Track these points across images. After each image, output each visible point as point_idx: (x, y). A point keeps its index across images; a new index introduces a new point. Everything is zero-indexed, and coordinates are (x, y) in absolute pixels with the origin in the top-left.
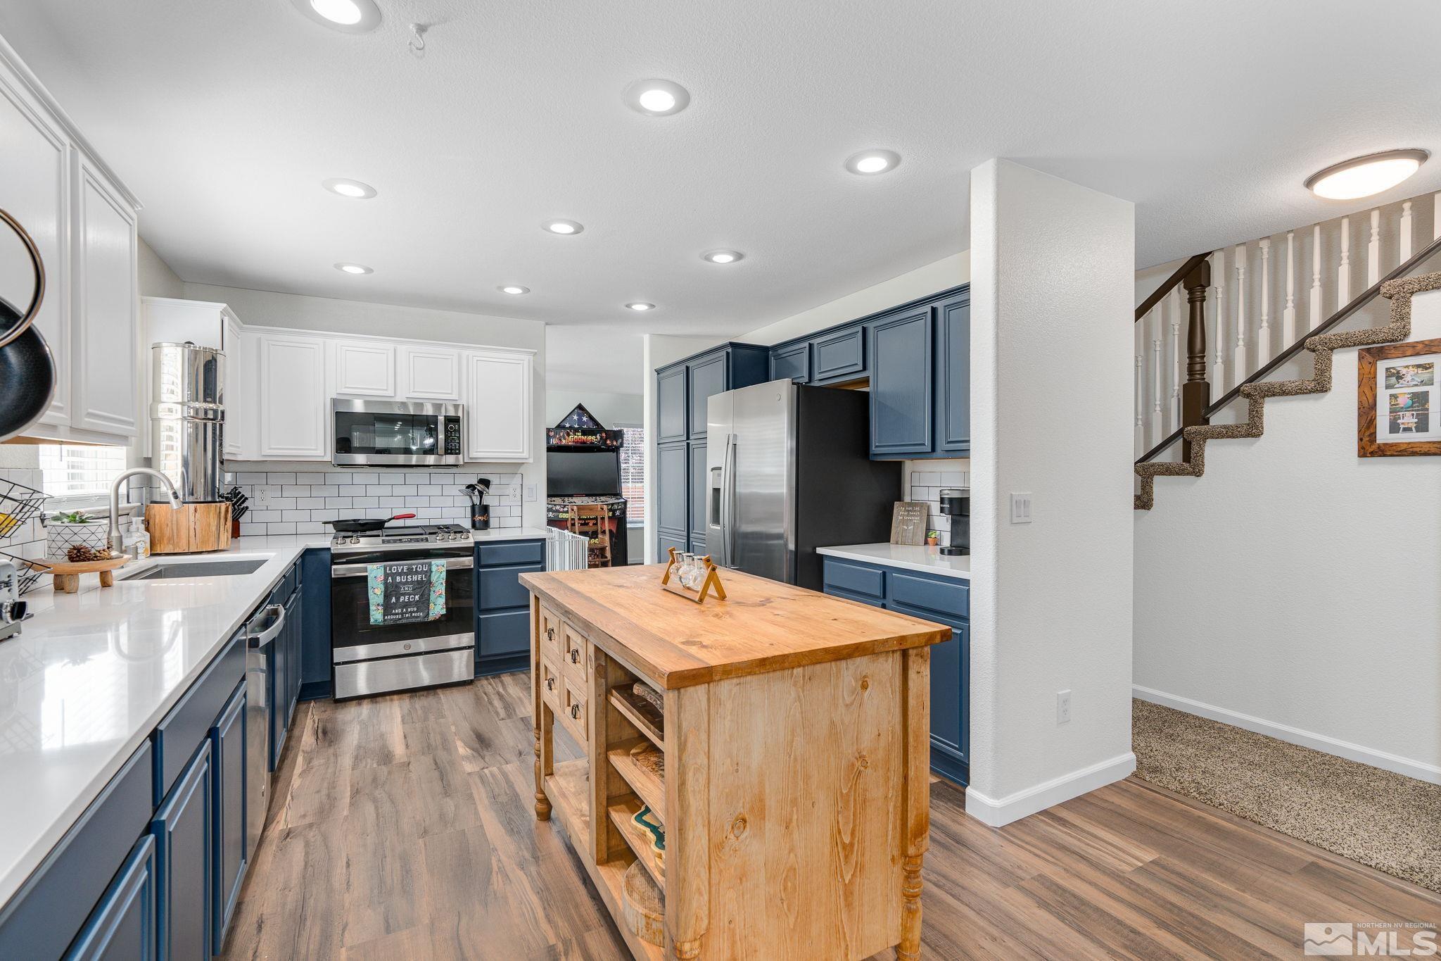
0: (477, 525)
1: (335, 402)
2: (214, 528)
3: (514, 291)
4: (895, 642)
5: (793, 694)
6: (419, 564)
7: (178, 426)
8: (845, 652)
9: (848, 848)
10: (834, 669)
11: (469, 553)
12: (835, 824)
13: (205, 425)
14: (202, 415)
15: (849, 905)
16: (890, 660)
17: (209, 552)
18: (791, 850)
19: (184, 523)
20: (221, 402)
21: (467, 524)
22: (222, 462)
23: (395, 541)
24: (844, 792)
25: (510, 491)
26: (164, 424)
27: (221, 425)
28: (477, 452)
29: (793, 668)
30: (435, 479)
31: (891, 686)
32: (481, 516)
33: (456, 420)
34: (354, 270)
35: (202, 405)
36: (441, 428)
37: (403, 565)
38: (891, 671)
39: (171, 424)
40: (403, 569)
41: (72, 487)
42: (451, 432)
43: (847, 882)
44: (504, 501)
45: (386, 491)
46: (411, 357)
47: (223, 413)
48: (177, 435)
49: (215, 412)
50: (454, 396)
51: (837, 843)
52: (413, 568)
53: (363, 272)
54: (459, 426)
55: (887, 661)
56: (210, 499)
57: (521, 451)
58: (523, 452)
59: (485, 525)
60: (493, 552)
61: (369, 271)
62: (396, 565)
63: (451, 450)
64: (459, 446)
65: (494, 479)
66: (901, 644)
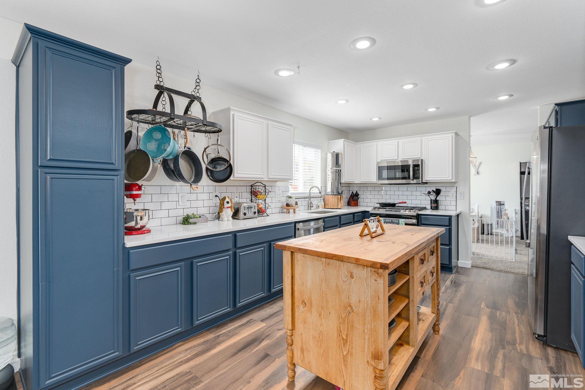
0: (433, 208)
1: (378, 163)
2: (336, 202)
3: (432, 110)
4: (354, 260)
5: (322, 268)
6: (395, 220)
7: (330, 174)
8: (329, 256)
9: (345, 341)
10: (338, 264)
11: (415, 218)
12: (339, 327)
13: (336, 174)
14: (335, 171)
15: (346, 365)
16: (365, 270)
17: (336, 209)
18: (321, 325)
19: (330, 200)
20: (340, 167)
21: (429, 207)
22: (340, 184)
23: (389, 211)
24: (343, 316)
25: (450, 194)
26: (328, 174)
27: (340, 174)
28: (428, 178)
29: (322, 257)
30: (418, 189)
31: (366, 282)
32: (435, 204)
33: (418, 166)
34: (376, 119)
35: (335, 168)
36: (411, 169)
37: (390, 219)
38: (366, 275)
39: (329, 174)
40: (389, 221)
41: (304, 190)
42: (416, 171)
43: (345, 355)
44: (448, 198)
45: (401, 193)
46: (403, 143)
47: (340, 170)
48: (330, 177)
49: (338, 170)
50: (419, 156)
51: (340, 335)
52: (393, 221)
53: (378, 119)
54: (419, 168)
55: (363, 270)
56: (337, 194)
57: (448, 176)
58: (449, 177)
59: (437, 208)
60: (427, 219)
61: (380, 118)
62: (388, 219)
63: (416, 177)
64: (419, 176)
65: (443, 189)
66: (356, 261)
